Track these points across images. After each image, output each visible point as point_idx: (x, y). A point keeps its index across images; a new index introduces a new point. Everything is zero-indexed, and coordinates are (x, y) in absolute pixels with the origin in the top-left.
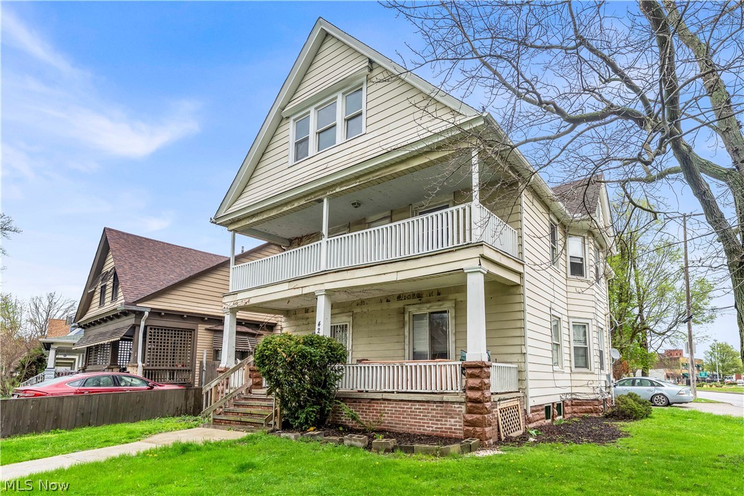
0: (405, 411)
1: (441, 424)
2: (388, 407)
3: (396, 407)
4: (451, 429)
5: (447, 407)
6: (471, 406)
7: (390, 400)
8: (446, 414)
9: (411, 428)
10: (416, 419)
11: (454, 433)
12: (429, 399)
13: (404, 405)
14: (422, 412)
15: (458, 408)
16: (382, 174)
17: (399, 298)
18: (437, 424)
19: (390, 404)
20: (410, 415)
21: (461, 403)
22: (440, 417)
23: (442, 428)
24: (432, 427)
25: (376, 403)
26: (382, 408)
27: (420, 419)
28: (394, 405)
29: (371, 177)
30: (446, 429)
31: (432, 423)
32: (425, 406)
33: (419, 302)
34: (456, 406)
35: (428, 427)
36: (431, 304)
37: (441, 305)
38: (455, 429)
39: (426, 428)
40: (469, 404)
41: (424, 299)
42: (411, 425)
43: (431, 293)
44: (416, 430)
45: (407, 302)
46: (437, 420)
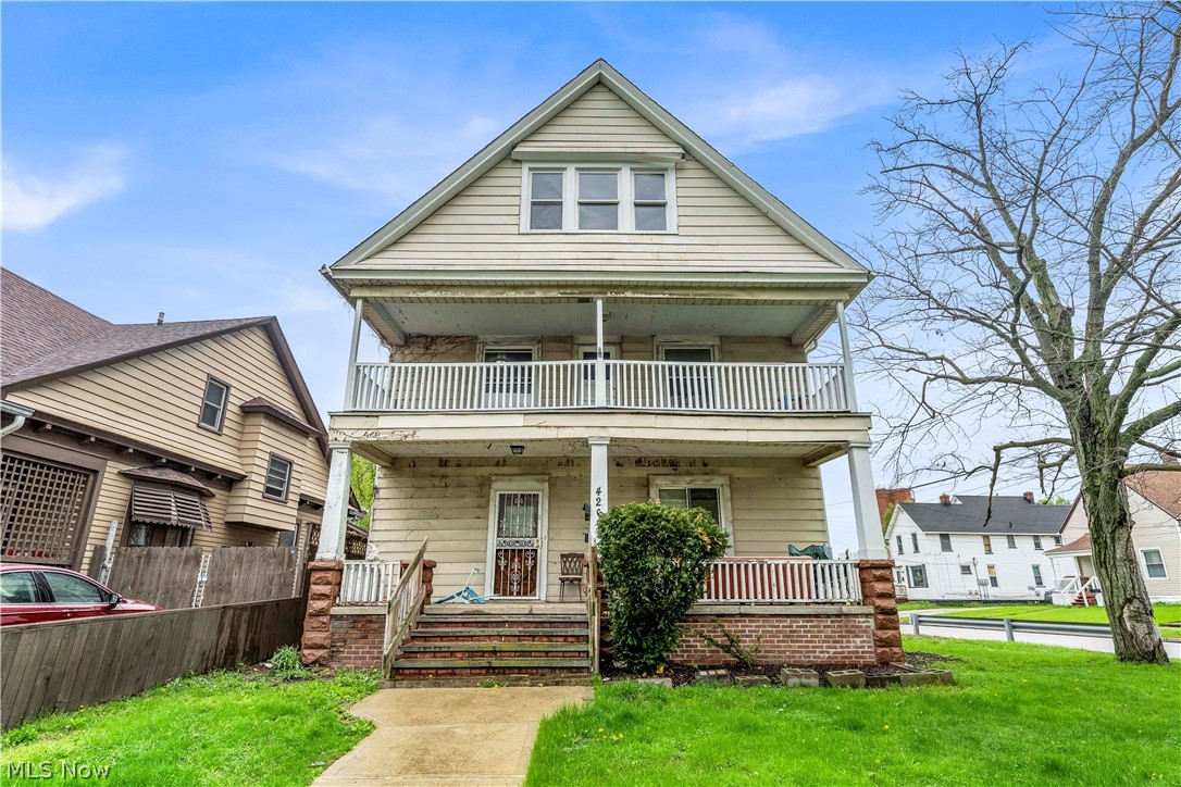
0: (781, 632)
1: (841, 647)
2: (748, 627)
3: (765, 627)
4: (858, 652)
5: (848, 621)
6: (885, 619)
7: (753, 615)
8: (846, 632)
9: (793, 657)
10: (801, 642)
11: (862, 657)
12: (820, 612)
13: (777, 621)
14: (809, 632)
15: (864, 622)
16: (711, 295)
17: (639, 462)
18: (836, 648)
19: (752, 621)
20: (789, 636)
21: (867, 615)
22: (839, 637)
23: (843, 652)
24: (828, 653)
25: (726, 621)
26: (740, 628)
27: (806, 642)
28: (761, 624)
29: (691, 294)
30: (849, 652)
31: (827, 647)
32: (812, 621)
33: (673, 472)
34: (862, 620)
35: (822, 652)
36: (693, 477)
37: (708, 481)
38: (863, 652)
39: (818, 654)
40: (880, 617)
41: (681, 469)
42: (793, 652)
43: (692, 462)
44: (803, 659)
45: (653, 470)
46: (834, 642)
